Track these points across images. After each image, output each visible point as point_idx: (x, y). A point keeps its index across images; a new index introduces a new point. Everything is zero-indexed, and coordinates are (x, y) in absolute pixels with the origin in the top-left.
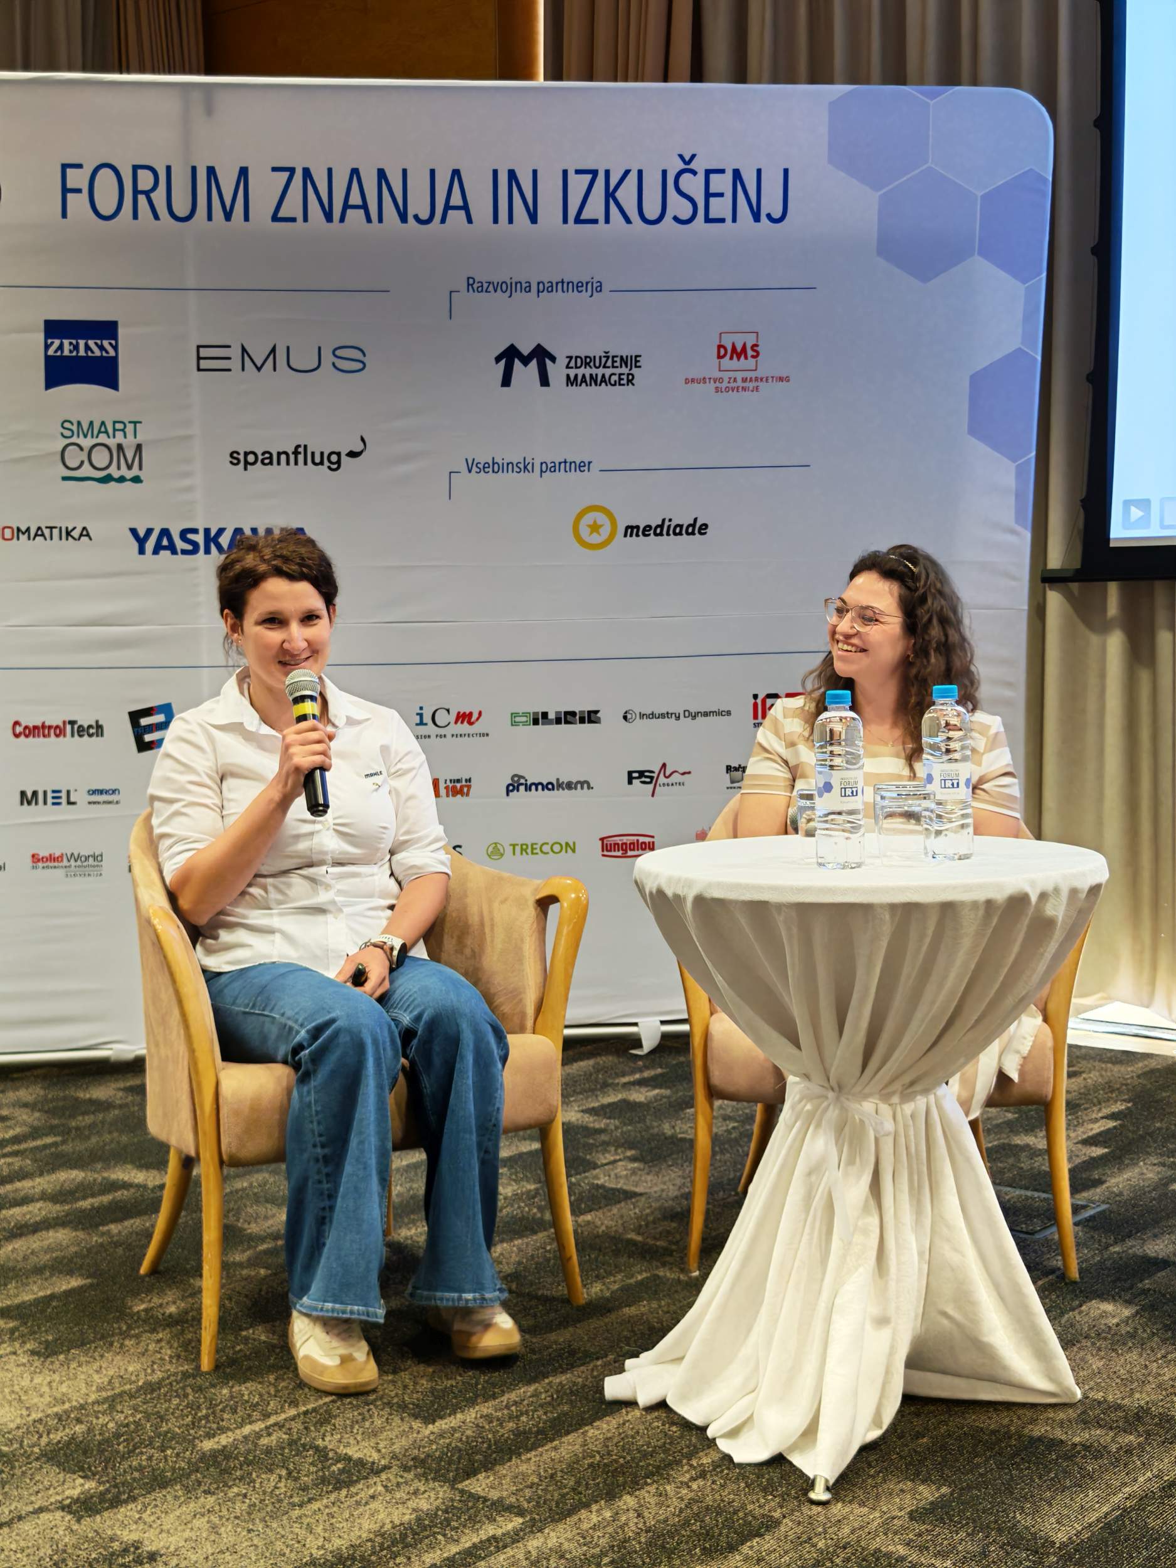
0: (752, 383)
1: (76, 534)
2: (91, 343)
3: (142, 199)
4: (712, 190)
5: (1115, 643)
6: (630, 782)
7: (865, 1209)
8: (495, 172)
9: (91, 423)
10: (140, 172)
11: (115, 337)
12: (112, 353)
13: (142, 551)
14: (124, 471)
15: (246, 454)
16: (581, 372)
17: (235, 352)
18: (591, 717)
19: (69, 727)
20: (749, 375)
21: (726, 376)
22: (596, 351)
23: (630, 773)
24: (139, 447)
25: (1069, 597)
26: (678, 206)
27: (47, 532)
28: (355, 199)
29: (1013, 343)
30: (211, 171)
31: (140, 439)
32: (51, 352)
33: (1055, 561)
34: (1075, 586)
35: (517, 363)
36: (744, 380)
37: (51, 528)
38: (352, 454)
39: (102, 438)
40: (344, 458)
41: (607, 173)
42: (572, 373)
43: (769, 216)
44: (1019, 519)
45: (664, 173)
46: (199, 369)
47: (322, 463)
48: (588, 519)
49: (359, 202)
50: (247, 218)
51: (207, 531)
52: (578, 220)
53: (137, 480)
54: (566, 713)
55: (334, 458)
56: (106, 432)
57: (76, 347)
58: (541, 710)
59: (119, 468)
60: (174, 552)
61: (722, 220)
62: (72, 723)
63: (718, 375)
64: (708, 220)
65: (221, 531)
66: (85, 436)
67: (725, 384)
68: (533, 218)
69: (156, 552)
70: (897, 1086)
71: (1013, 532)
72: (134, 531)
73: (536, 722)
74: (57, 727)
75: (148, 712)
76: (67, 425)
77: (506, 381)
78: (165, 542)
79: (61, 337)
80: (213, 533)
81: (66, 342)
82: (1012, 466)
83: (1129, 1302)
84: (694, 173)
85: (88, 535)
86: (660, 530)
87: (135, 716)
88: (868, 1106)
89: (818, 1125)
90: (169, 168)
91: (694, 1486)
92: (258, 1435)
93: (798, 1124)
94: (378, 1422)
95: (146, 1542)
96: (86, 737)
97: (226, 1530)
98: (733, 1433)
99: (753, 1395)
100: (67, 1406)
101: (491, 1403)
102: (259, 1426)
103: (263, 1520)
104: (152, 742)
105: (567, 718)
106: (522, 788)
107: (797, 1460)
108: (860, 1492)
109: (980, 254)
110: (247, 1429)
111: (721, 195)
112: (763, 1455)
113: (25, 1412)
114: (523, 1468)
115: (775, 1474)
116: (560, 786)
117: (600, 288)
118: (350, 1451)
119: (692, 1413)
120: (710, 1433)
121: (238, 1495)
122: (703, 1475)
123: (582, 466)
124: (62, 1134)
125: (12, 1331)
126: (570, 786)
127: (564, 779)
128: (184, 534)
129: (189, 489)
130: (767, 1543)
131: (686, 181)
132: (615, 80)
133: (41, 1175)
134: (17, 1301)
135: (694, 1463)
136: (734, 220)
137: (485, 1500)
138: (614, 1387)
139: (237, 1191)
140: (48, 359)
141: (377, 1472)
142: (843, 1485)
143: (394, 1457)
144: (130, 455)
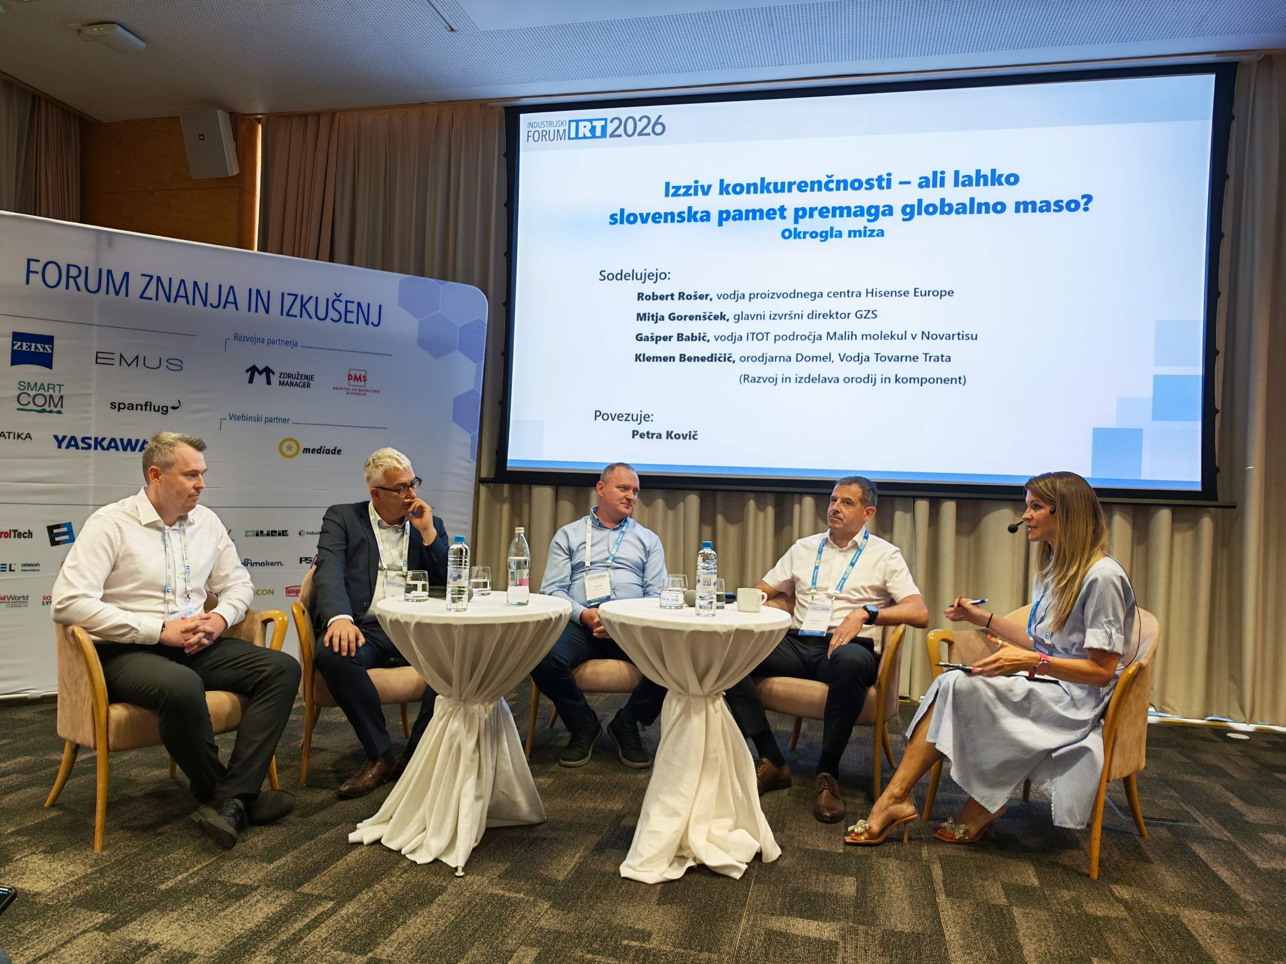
0: (362, 392)
1: (23, 436)
2: (38, 346)
3: (71, 280)
4: (348, 309)
5: (506, 507)
6: (301, 562)
7: (474, 752)
8: (250, 290)
9: (36, 384)
10: (71, 268)
11: (53, 345)
12: (50, 351)
13: (60, 447)
14: (52, 408)
15: (119, 404)
16: (286, 380)
17: (117, 357)
18: (284, 533)
19: (13, 533)
20: (362, 388)
21: (352, 387)
22: (293, 372)
23: (301, 559)
24: (61, 397)
25: (489, 488)
26: (333, 314)
27: (7, 435)
28: (182, 293)
29: (471, 387)
30: (109, 272)
31: (62, 393)
32: (15, 348)
33: (484, 474)
34: (491, 485)
35: (256, 373)
36: (359, 390)
37: (9, 433)
38: (174, 408)
39: (42, 392)
40: (169, 409)
41: (302, 296)
42: (282, 380)
43: (372, 323)
44: (472, 456)
45: (328, 300)
46: (97, 363)
47: (159, 411)
48: (287, 444)
49: (184, 295)
50: (127, 295)
51: (96, 439)
52: (288, 314)
53: (59, 412)
54: (272, 531)
55: (165, 409)
56: (44, 389)
57: (30, 347)
58: (260, 530)
59: (50, 406)
60: (77, 448)
61: (352, 322)
62: (15, 531)
63: (349, 387)
64: (346, 321)
65: (104, 439)
66: (32, 390)
67: (351, 391)
68: (267, 311)
69: (67, 447)
70: (489, 698)
71: (469, 462)
72: (56, 437)
73: (257, 535)
74: (6, 533)
75: (58, 526)
76: (21, 384)
77: (251, 381)
78: (73, 443)
79: (22, 341)
80: (99, 440)
81: (24, 344)
82: (470, 435)
83: (549, 777)
84: (341, 301)
85: (30, 437)
86: (320, 451)
87: (50, 529)
88: (476, 707)
89: (455, 716)
90: (87, 268)
91: (404, 876)
92: (187, 879)
93: (445, 717)
94: (245, 866)
95: (150, 940)
96: (22, 538)
97: (190, 927)
98: (413, 852)
99: (424, 834)
100: (76, 877)
101: (296, 851)
102: (185, 875)
103: (206, 920)
104: (59, 541)
105: (273, 533)
106: (249, 565)
107: (444, 860)
108: (475, 870)
109: (460, 350)
110: (180, 877)
111: (352, 312)
112: (430, 859)
113: (54, 884)
114: (323, 878)
115: (437, 867)
116: (267, 564)
117: (296, 345)
118: (237, 881)
119: (393, 846)
120: (403, 853)
121: (189, 909)
122: (406, 871)
123: (285, 421)
124: (12, 738)
125: (28, 842)
126: (272, 564)
127: (270, 561)
128: (83, 440)
129: (87, 419)
130: (445, 897)
131: (337, 304)
132: (293, 256)
133: (9, 760)
134: (24, 826)
135: (400, 866)
136: (357, 323)
137: (312, 895)
138: (353, 837)
139: (124, 761)
140: (13, 352)
141: (256, 889)
142: (467, 867)
143: (260, 881)
144: (56, 401)
